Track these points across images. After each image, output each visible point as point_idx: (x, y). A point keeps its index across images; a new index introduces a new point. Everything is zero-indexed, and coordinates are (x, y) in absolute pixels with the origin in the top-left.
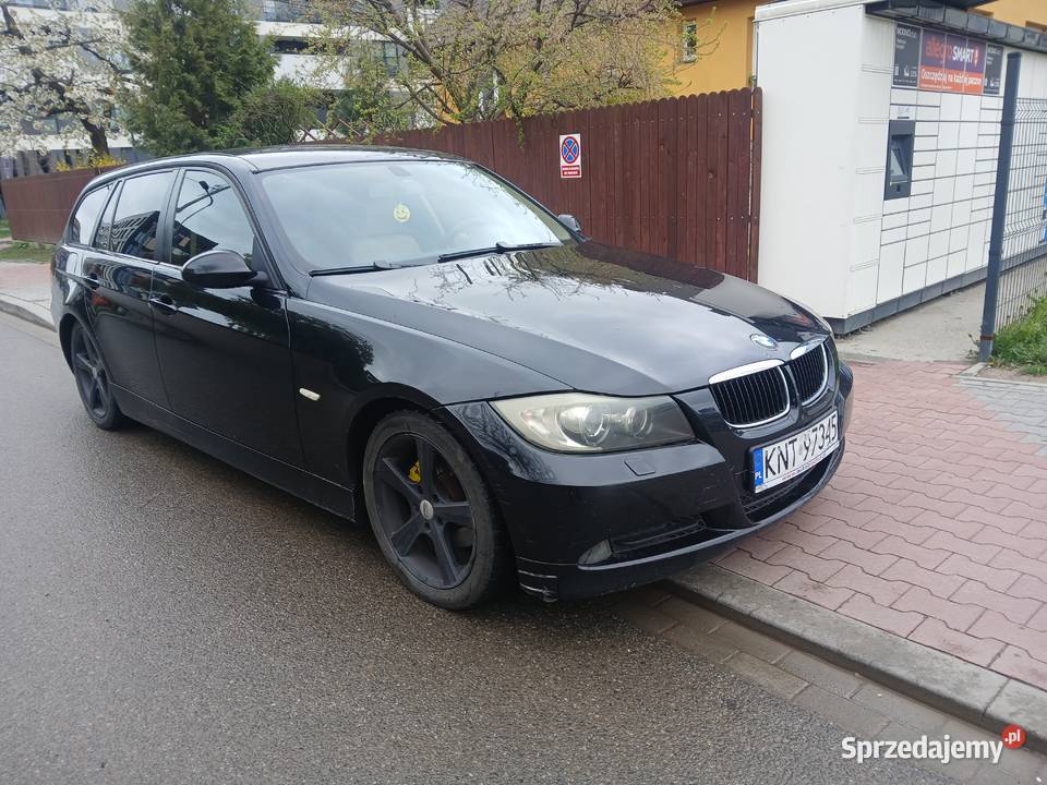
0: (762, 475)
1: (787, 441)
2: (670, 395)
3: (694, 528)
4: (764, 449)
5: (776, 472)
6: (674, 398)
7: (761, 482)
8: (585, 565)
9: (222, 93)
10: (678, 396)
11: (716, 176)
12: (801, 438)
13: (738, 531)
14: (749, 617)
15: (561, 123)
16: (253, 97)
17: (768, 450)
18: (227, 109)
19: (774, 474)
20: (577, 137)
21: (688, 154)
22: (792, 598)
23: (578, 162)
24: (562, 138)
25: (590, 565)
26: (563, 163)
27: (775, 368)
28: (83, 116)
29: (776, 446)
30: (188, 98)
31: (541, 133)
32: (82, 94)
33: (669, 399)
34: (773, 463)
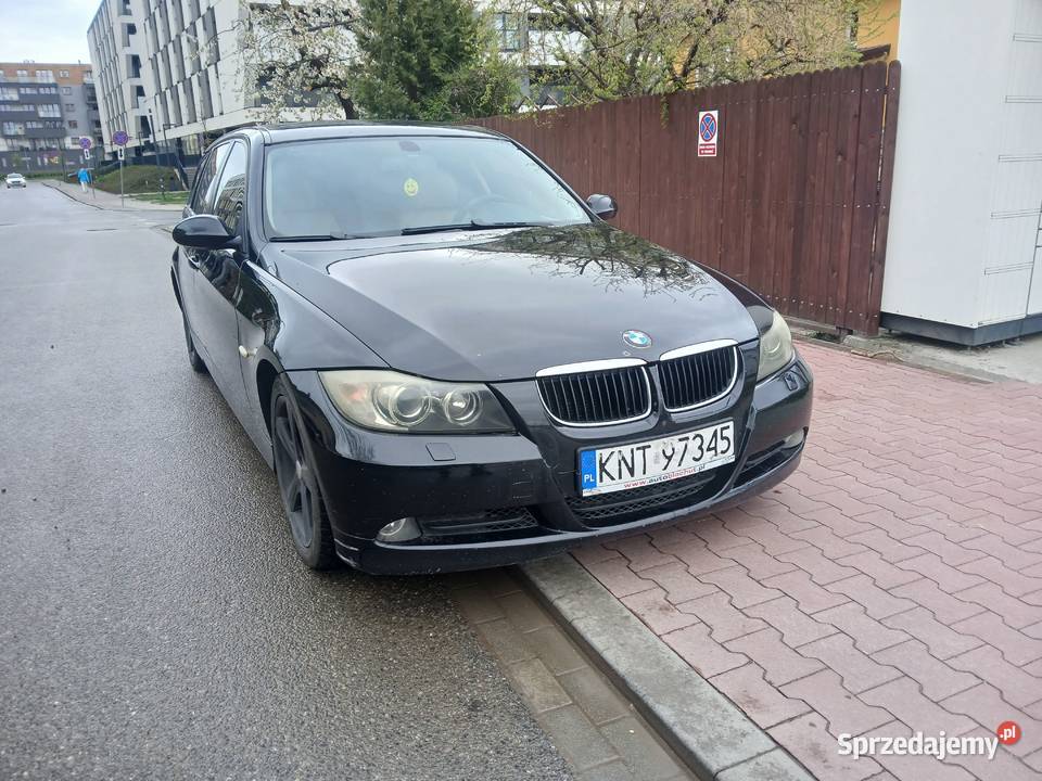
0: (594, 477)
1: (635, 446)
2: (487, 383)
3: (518, 521)
4: (598, 452)
5: (616, 476)
6: (489, 386)
7: (594, 485)
8: (383, 542)
9: (437, 70)
10: (497, 386)
11: (845, 159)
12: (657, 446)
13: (571, 533)
14: (569, 624)
15: (702, 99)
16: (462, 74)
17: (602, 453)
18: (438, 84)
19: (613, 479)
20: (715, 114)
21: (819, 134)
22: (627, 613)
23: (714, 140)
24: (702, 114)
25: (389, 543)
26: (701, 141)
27: (638, 367)
28: (336, 91)
29: (616, 449)
30: (405, 73)
31: (683, 109)
32: (334, 71)
33: (484, 387)
34: (612, 467)
